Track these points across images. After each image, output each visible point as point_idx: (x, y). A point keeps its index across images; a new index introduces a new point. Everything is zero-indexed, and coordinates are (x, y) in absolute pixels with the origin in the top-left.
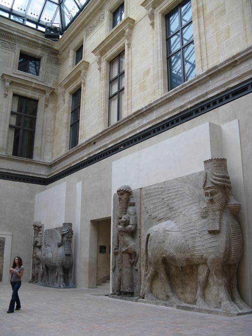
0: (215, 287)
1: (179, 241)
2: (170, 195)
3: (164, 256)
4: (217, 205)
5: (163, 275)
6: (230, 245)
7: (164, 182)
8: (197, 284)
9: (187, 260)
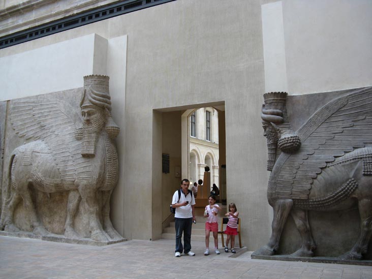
0: (86, 215)
1: (48, 164)
2: (43, 111)
3: (31, 180)
4: (94, 127)
5: (28, 202)
6: (105, 170)
7: (37, 96)
8: (66, 212)
9: (57, 186)
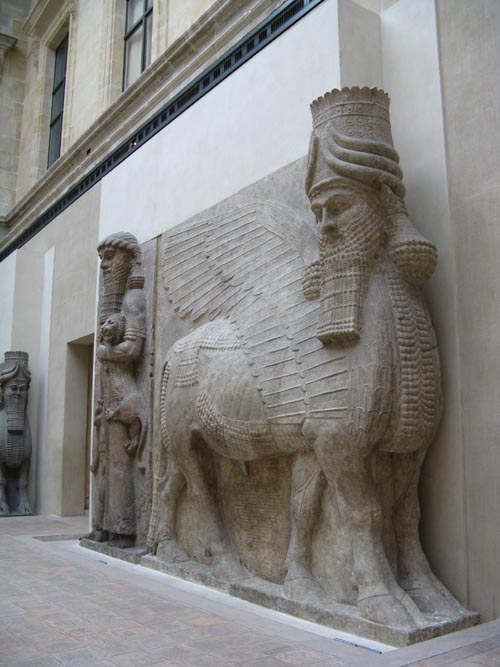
0: (343, 532)
1: (234, 378)
4: (351, 247)
9: (257, 440)
